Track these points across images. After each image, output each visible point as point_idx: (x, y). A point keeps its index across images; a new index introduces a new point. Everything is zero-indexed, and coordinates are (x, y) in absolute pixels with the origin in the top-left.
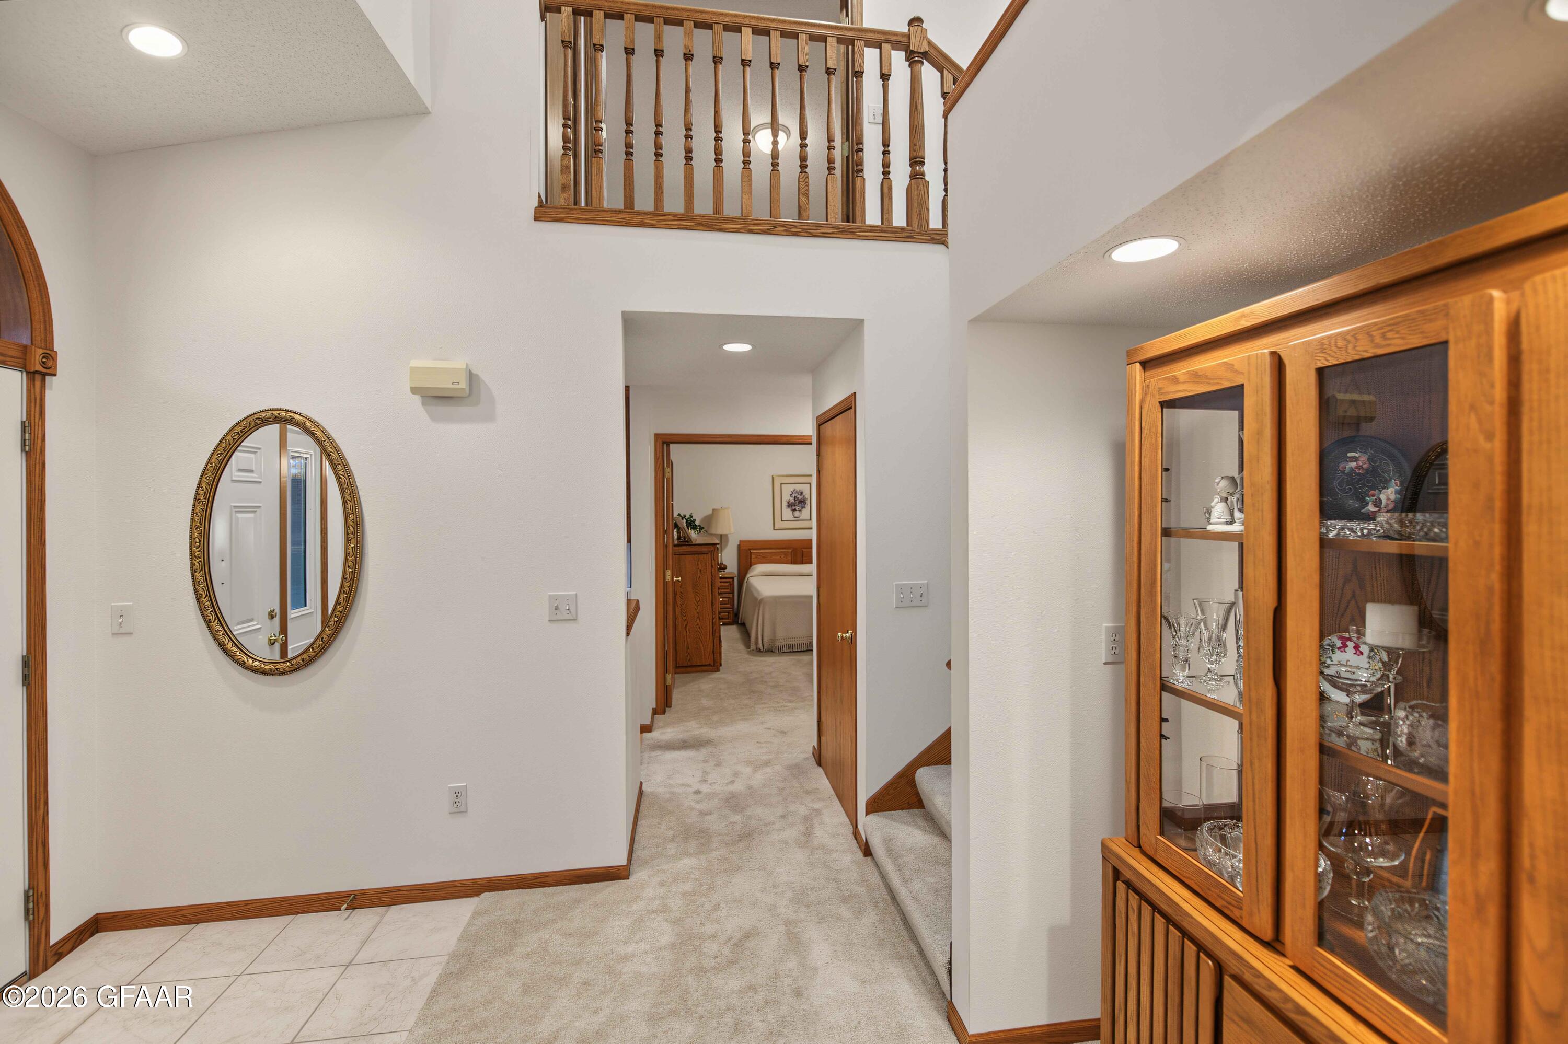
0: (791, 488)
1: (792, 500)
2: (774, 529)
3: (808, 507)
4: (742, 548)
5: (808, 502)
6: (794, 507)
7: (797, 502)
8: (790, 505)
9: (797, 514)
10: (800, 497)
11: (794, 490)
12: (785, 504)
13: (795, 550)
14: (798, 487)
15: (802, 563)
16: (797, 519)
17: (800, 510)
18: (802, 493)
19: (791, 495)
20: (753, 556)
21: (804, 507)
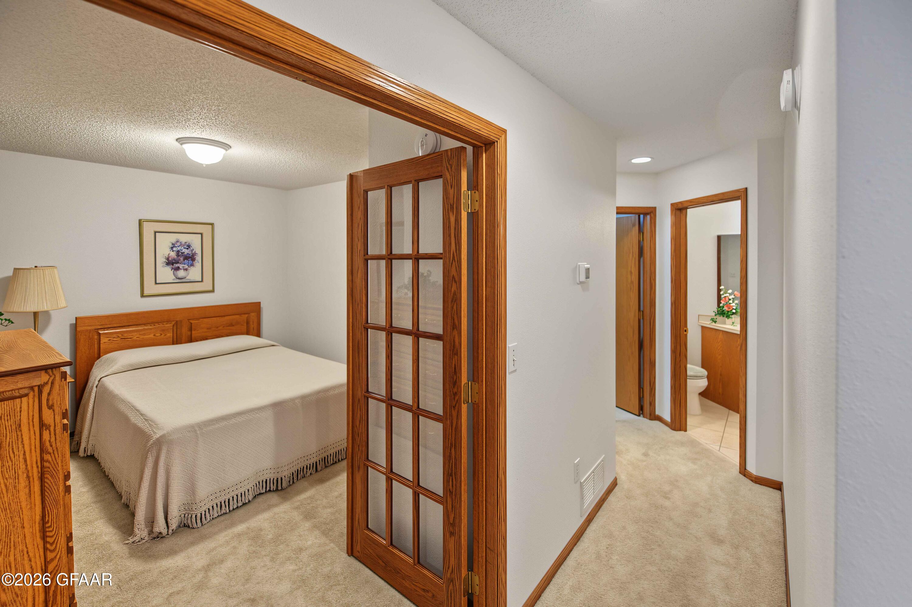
0: (173, 238)
1: (173, 254)
2: (143, 296)
3: (198, 265)
4: (79, 329)
5: (198, 258)
6: (177, 265)
7: (182, 259)
8: (170, 262)
9: (181, 273)
10: (186, 251)
11: (178, 242)
12: (161, 260)
13: (177, 324)
14: (184, 238)
15: (191, 340)
16: (181, 281)
17: (186, 270)
18: (189, 246)
19: (172, 248)
20: (104, 340)
21: (192, 265)
